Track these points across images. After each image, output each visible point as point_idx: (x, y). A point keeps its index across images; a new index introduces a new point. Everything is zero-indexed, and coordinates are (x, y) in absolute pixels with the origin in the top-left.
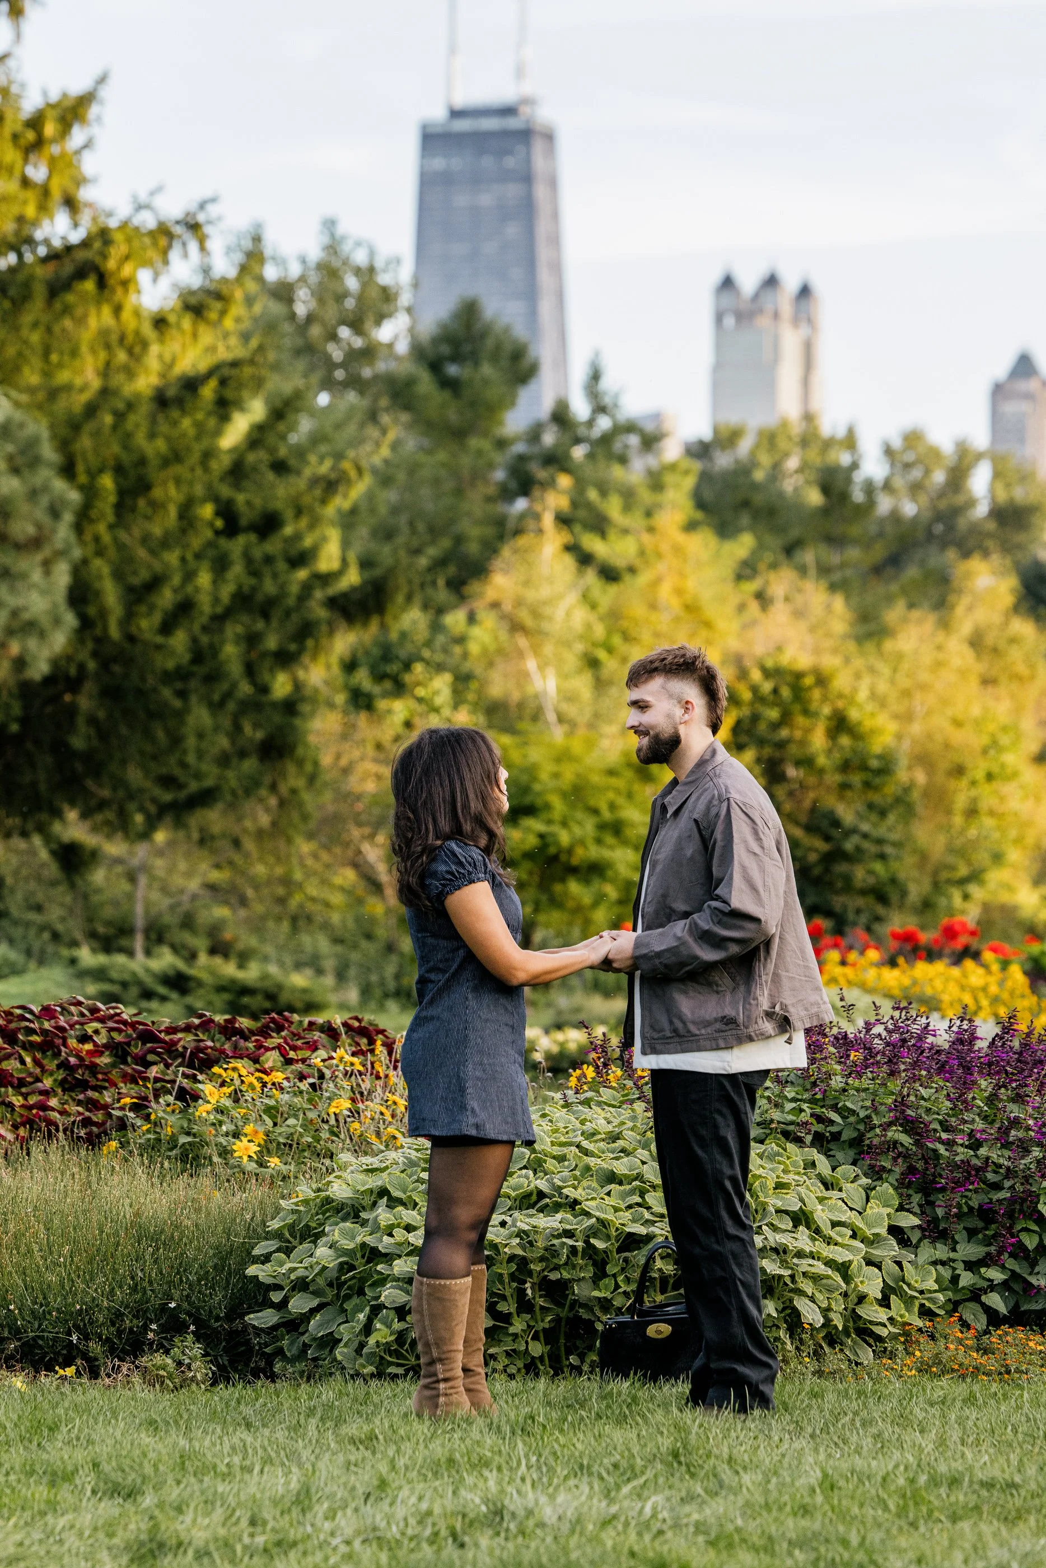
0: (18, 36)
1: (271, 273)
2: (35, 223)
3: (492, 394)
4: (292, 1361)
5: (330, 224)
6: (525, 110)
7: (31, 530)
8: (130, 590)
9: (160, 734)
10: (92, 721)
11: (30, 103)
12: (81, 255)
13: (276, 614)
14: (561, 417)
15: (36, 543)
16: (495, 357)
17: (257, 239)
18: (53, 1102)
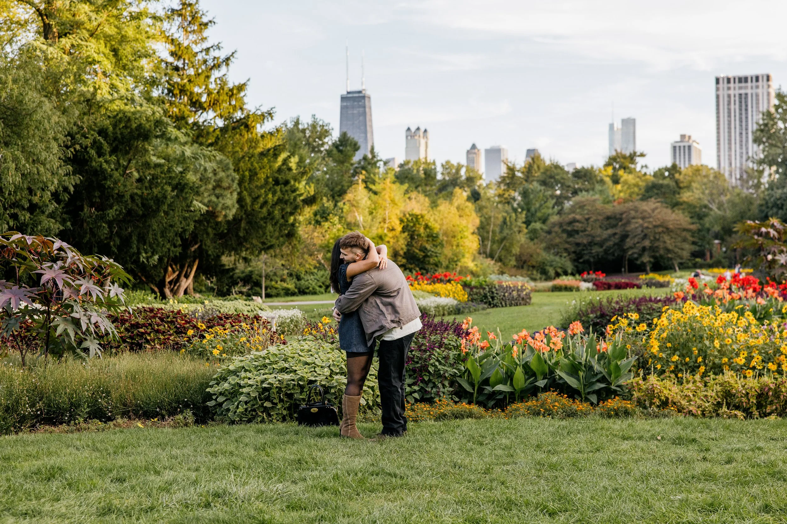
0: (228, 70)
1: (301, 127)
2: (233, 114)
3: (349, 153)
4: (219, 415)
5: (314, 116)
6: (364, 92)
7: (227, 185)
8: (253, 198)
9: (261, 232)
10: (245, 229)
11: (230, 85)
12: (244, 121)
13: (289, 204)
14: (365, 158)
15: (229, 188)
16: (350, 145)
17: (298, 120)
18: (172, 338)
